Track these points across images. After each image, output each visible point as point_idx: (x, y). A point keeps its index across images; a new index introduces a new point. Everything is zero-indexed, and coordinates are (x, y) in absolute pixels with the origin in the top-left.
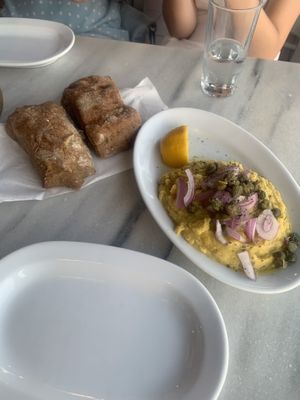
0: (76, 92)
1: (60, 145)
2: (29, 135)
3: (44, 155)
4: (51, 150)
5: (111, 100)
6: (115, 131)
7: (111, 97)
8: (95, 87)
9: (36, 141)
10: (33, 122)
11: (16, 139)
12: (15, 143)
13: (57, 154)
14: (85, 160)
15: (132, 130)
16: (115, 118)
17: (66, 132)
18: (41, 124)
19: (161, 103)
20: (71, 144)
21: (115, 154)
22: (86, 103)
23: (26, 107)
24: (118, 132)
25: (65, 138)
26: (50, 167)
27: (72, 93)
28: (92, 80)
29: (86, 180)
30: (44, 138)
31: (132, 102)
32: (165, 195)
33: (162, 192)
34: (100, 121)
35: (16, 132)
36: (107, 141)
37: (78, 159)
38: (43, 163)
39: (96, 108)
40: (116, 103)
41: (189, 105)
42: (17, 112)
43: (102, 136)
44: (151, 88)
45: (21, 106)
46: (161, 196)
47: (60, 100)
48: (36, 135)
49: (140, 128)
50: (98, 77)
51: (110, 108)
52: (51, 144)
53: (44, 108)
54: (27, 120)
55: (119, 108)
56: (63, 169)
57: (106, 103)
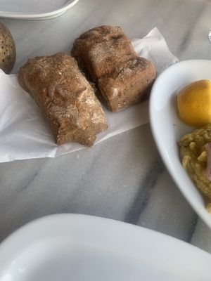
0: (88, 43)
1: (74, 100)
2: (40, 89)
3: (57, 111)
4: (65, 106)
5: (123, 52)
6: (128, 84)
7: (124, 48)
8: (107, 38)
9: (48, 95)
10: (45, 74)
11: (28, 91)
12: (27, 94)
13: (71, 111)
14: (99, 116)
15: (146, 83)
16: (129, 71)
17: (79, 86)
18: (53, 76)
19: (170, 55)
20: (85, 100)
21: (126, 108)
22: (99, 54)
23: (38, 58)
24: (132, 86)
25: (79, 93)
26: (63, 125)
27: (84, 44)
28: (104, 30)
29: (98, 136)
30: (57, 93)
31: (141, 52)
32: (190, 162)
33: (187, 158)
34: (113, 73)
35: (28, 84)
36: (120, 95)
37: (92, 116)
38: (56, 119)
39: (109, 59)
40: (129, 54)
41: (197, 56)
42: (28, 64)
43: (116, 91)
44: (160, 39)
45: (33, 57)
46: (186, 162)
47: (70, 50)
48: (48, 89)
49: (154, 81)
50: (109, 27)
51: (123, 59)
52: (64, 99)
53: (56, 59)
54: (38, 72)
55: (132, 59)
56: (76, 127)
57: (119, 55)
